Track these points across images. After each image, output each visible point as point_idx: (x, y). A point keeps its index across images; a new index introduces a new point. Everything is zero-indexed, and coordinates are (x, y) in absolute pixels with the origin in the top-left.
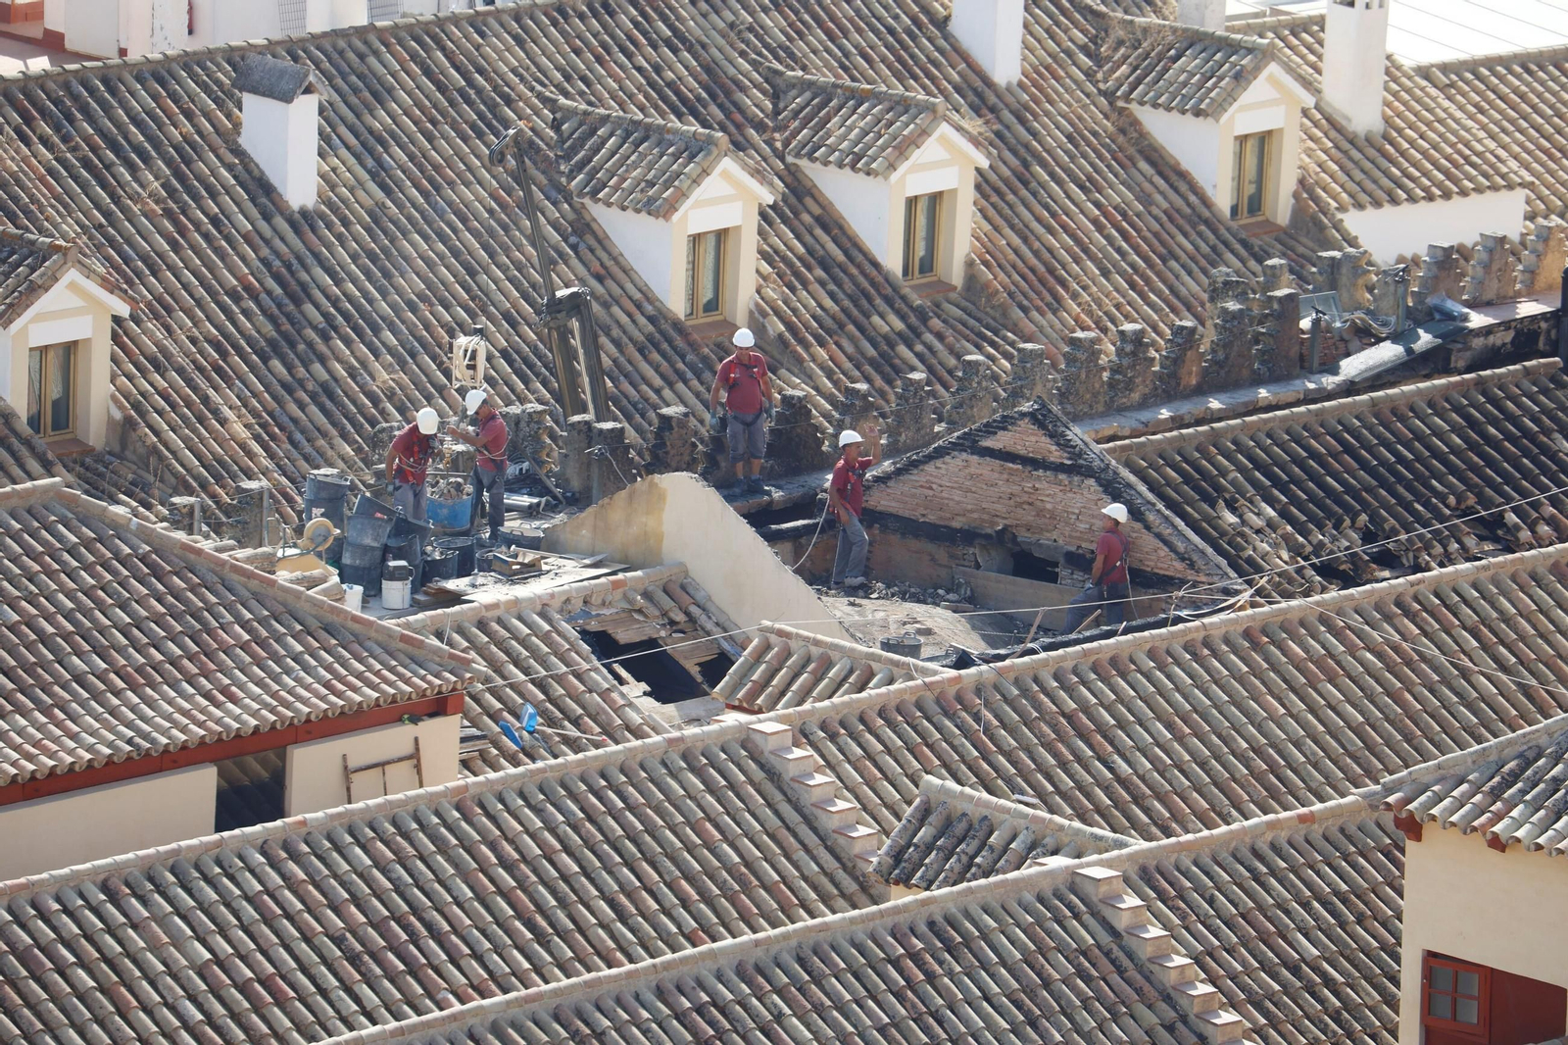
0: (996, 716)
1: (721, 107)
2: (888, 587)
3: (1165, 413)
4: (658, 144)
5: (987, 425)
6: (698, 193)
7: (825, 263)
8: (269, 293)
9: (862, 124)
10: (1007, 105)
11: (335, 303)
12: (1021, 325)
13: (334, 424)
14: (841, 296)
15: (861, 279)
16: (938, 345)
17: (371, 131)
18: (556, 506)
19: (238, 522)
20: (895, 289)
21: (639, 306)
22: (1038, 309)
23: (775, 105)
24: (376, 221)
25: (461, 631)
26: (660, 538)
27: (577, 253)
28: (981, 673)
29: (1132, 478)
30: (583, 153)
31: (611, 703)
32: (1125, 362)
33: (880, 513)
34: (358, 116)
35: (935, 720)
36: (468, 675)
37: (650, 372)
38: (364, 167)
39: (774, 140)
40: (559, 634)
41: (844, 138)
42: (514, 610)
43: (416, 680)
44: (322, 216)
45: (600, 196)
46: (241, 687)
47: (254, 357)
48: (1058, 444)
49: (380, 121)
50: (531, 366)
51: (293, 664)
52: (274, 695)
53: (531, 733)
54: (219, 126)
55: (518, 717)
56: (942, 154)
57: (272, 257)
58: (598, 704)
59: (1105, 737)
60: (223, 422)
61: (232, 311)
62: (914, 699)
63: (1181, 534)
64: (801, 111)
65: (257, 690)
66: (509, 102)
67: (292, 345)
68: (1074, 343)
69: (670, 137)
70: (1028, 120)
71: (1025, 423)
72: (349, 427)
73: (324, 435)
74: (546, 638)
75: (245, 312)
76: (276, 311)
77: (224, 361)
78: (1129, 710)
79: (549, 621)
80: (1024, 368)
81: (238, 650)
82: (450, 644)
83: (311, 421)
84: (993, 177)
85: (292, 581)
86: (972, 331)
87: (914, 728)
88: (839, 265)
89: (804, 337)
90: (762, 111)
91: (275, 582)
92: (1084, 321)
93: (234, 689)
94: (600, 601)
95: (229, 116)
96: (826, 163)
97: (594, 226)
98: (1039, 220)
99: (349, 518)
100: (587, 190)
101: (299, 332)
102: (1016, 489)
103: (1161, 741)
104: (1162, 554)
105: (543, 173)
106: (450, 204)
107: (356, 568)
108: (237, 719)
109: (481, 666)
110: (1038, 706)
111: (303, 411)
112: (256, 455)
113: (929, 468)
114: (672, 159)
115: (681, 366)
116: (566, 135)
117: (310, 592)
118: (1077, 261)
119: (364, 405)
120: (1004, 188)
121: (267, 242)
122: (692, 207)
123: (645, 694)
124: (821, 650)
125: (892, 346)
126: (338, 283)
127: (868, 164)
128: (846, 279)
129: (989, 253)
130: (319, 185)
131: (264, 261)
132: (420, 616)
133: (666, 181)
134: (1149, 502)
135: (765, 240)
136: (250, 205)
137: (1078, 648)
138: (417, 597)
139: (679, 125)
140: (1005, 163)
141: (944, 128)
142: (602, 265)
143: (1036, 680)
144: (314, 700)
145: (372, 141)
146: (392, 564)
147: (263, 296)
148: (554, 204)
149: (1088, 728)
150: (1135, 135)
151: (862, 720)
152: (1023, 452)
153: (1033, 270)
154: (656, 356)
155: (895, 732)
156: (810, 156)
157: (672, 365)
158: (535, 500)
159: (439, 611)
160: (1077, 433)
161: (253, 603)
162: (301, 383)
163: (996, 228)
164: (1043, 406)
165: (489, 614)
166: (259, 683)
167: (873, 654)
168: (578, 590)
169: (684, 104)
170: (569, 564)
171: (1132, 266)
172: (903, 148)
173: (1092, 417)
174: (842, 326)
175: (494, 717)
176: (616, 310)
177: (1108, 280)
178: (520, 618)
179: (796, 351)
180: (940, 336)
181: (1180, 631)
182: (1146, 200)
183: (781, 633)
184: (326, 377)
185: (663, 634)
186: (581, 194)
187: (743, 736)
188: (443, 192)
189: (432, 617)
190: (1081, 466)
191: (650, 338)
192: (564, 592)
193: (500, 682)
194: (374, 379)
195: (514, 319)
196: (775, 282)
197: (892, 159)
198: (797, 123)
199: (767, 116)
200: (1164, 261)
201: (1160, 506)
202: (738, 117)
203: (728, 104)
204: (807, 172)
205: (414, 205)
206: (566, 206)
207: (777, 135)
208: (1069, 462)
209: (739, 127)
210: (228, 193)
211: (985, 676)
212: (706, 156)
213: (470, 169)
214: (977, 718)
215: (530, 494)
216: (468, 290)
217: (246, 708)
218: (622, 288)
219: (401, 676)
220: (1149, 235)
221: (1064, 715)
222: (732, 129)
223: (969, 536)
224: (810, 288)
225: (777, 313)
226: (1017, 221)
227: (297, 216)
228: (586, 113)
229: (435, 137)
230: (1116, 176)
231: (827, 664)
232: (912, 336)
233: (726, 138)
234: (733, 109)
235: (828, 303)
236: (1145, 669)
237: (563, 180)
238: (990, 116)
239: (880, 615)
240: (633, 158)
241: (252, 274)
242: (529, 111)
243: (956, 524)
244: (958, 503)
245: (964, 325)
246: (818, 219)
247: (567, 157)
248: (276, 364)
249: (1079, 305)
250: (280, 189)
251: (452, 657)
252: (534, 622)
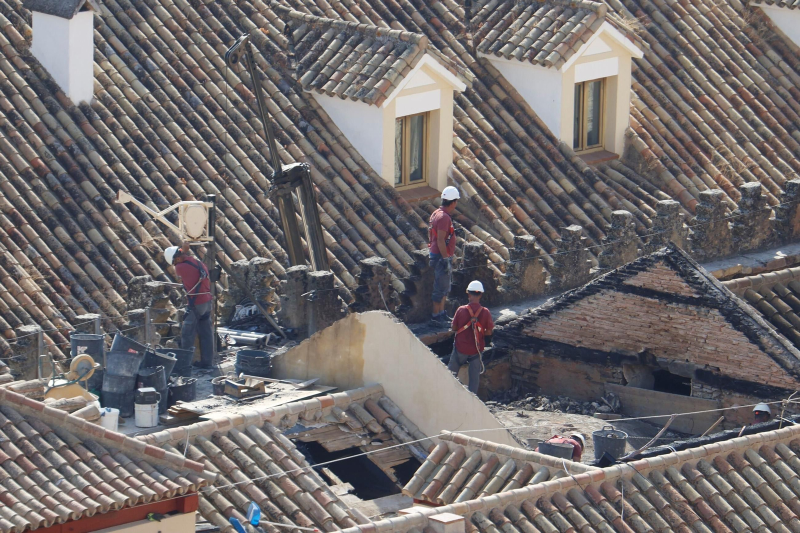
0: (634, 505)
1: (423, 13)
2: (552, 401)
3: (780, 255)
4: (371, 45)
5: (630, 267)
6: (403, 84)
7: (510, 138)
8: (55, 173)
9: (538, 25)
10: (659, 7)
11: (109, 180)
12: (672, 185)
13: (109, 278)
14: (523, 164)
15: (539, 151)
16: (603, 203)
17: (137, 40)
18: (279, 340)
19: (18, 359)
20: (568, 158)
21: (357, 177)
22: (686, 173)
23: (467, 11)
24: (142, 112)
25: (198, 444)
26: (361, 365)
27: (306, 134)
28: (621, 470)
29: (749, 308)
30: (310, 53)
31: (321, 500)
32: (746, 214)
33: (545, 341)
34: (127, 28)
35: (583, 509)
36: (201, 480)
37: (366, 230)
38: (132, 69)
39: (467, 39)
40: (279, 444)
41: (523, 36)
42: (242, 426)
43: (158, 484)
44: (98, 110)
45: (324, 87)
46: (15, 493)
47: (43, 225)
48: (688, 282)
49: (146, 30)
50: (269, 227)
51: (57, 473)
52: (42, 500)
53: (255, 526)
54: (13, 38)
55: (245, 513)
56: (605, 48)
57: (57, 144)
58: (311, 501)
59: (724, 521)
60: (18, 278)
61: (25, 189)
62: (565, 492)
63: (790, 353)
64: (488, 15)
65: (28, 496)
66: (249, 13)
67: (74, 215)
68: (704, 198)
69: (381, 38)
70: (676, 19)
71: (660, 265)
72: (121, 280)
73: (101, 287)
74: (267, 448)
75: (36, 189)
76: (60, 187)
77: (19, 229)
78: (744, 499)
79: (270, 434)
80: (662, 220)
81: (13, 464)
82: (189, 455)
83: (89, 276)
84: (648, 65)
85: (57, 406)
86: (632, 191)
87: (566, 516)
88: (522, 140)
89: (493, 199)
90: (457, 16)
91: (42, 407)
92: (724, 181)
93: (9, 495)
94: (312, 417)
95: (22, 30)
96: (509, 57)
97: (320, 112)
98: (686, 99)
99: (108, 354)
100: (313, 83)
101: (79, 204)
102: (654, 319)
103: (771, 523)
104: (775, 370)
105: (278, 70)
106: (202, 97)
107: (112, 394)
108: (12, 519)
109: (213, 472)
110: (668, 496)
111: (83, 268)
112: (44, 304)
113: (583, 303)
114: (382, 56)
115: (392, 224)
116: (296, 39)
117: (72, 415)
118: (717, 131)
119: (132, 262)
120: (657, 74)
121: (53, 131)
122: (398, 96)
123: (350, 492)
124: (491, 453)
125: (565, 204)
126: (111, 163)
127: (543, 57)
128: (527, 151)
129: (644, 127)
130: (95, 86)
131: (51, 147)
132: (164, 432)
133: (377, 74)
134: (763, 328)
135: (460, 120)
136: (39, 102)
137: (701, 448)
138: (163, 417)
139: (389, 28)
140: (657, 54)
141: (606, 26)
142: (327, 143)
143: (667, 475)
144: (75, 503)
145: (138, 47)
146: (142, 390)
147: (50, 175)
148: (287, 95)
149: (710, 514)
150: (765, 28)
151: (523, 510)
152: (659, 289)
153: (681, 140)
154: (371, 217)
155: (550, 520)
156: (496, 52)
157: (385, 224)
158: (262, 336)
159: (180, 428)
160: (703, 272)
161: (25, 425)
162: (82, 245)
163: (651, 107)
164: (675, 250)
165: (221, 430)
166: (30, 490)
167: (532, 456)
168: (294, 408)
169: (393, 12)
170: (288, 388)
171: (764, 135)
172: (572, 43)
173: (720, 259)
174: (524, 189)
175: (226, 513)
176: (338, 180)
177: (743, 147)
178: (246, 432)
179: (486, 211)
180: (605, 196)
181: (786, 433)
182: (774, 82)
183: (457, 440)
184: (102, 239)
185: (364, 442)
186: (309, 87)
187: (425, 525)
188: (196, 88)
189: (174, 433)
190: (707, 299)
191: (366, 202)
192: (282, 410)
193: (230, 484)
194: (141, 241)
195: (255, 189)
196: (468, 154)
197: (562, 53)
198: (485, 25)
199: (461, 20)
200: (790, 131)
201: (773, 331)
202: (437, 21)
203: (429, 11)
204: (495, 64)
205: (172, 99)
206: (296, 96)
207: (469, 35)
208: (697, 296)
209: (438, 29)
210: (21, 93)
211: (624, 472)
212: (409, 53)
213: (218, 68)
214: (618, 507)
215: (257, 331)
216: (217, 167)
217: (19, 511)
218: (343, 162)
219: (146, 482)
220: (776, 109)
221: (690, 503)
222: (432, 31)
223: (617, 358)
224: (498, 159)
225: (471, 179)
226: (667, 100)
227: (77, 110)
228: (312, 21)
229: (189, 43)
230: (749, 62)
231: (496, 465)
232: (581, 196)
233: (426, 38)
234: (433, 15)
235: (513, 170)
236: (757, 465)
237: (294, 75)
238: (644, 16)
239: (545, 423)
240: (350, 56)
241: (41, 158)
242: (266, 20)
243: (606, 348)
244: (608, 331)
245: (625, 186)
246: (503, 103)
247: (297, 57)
248: (61, 230)
249: (719, 168)
250: (63, 89)
251: (188, 465)
252: (258, 436)
